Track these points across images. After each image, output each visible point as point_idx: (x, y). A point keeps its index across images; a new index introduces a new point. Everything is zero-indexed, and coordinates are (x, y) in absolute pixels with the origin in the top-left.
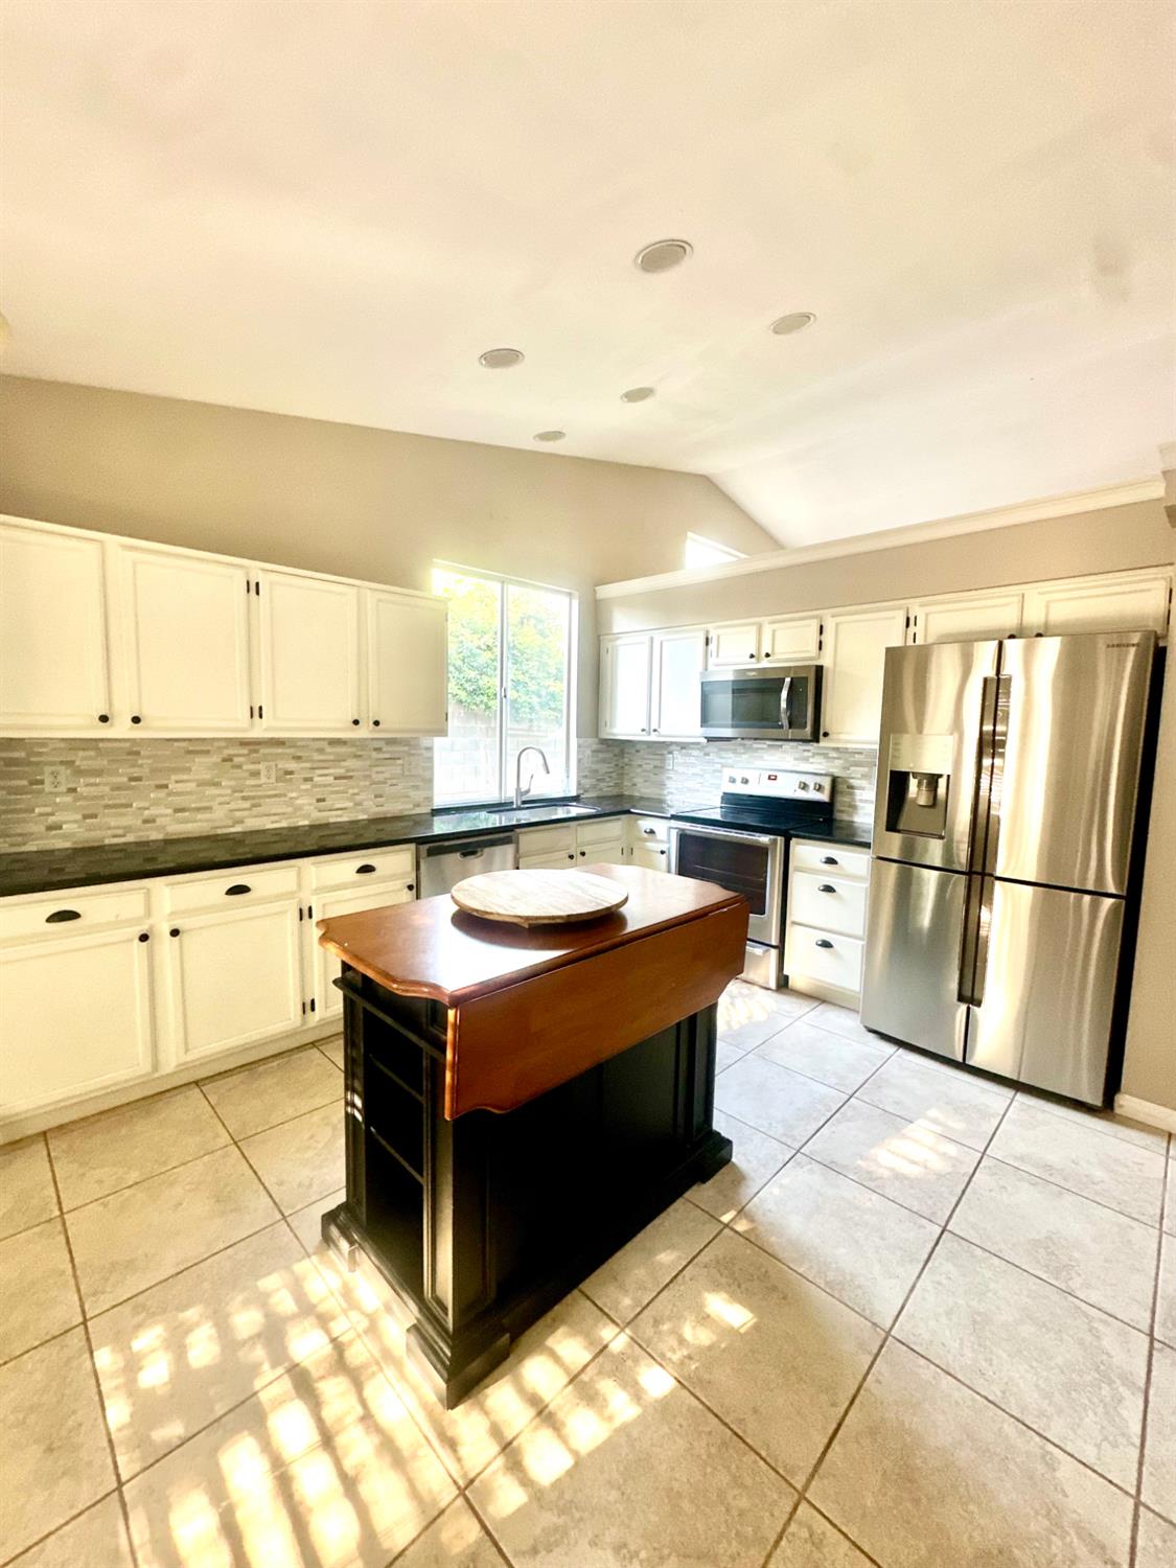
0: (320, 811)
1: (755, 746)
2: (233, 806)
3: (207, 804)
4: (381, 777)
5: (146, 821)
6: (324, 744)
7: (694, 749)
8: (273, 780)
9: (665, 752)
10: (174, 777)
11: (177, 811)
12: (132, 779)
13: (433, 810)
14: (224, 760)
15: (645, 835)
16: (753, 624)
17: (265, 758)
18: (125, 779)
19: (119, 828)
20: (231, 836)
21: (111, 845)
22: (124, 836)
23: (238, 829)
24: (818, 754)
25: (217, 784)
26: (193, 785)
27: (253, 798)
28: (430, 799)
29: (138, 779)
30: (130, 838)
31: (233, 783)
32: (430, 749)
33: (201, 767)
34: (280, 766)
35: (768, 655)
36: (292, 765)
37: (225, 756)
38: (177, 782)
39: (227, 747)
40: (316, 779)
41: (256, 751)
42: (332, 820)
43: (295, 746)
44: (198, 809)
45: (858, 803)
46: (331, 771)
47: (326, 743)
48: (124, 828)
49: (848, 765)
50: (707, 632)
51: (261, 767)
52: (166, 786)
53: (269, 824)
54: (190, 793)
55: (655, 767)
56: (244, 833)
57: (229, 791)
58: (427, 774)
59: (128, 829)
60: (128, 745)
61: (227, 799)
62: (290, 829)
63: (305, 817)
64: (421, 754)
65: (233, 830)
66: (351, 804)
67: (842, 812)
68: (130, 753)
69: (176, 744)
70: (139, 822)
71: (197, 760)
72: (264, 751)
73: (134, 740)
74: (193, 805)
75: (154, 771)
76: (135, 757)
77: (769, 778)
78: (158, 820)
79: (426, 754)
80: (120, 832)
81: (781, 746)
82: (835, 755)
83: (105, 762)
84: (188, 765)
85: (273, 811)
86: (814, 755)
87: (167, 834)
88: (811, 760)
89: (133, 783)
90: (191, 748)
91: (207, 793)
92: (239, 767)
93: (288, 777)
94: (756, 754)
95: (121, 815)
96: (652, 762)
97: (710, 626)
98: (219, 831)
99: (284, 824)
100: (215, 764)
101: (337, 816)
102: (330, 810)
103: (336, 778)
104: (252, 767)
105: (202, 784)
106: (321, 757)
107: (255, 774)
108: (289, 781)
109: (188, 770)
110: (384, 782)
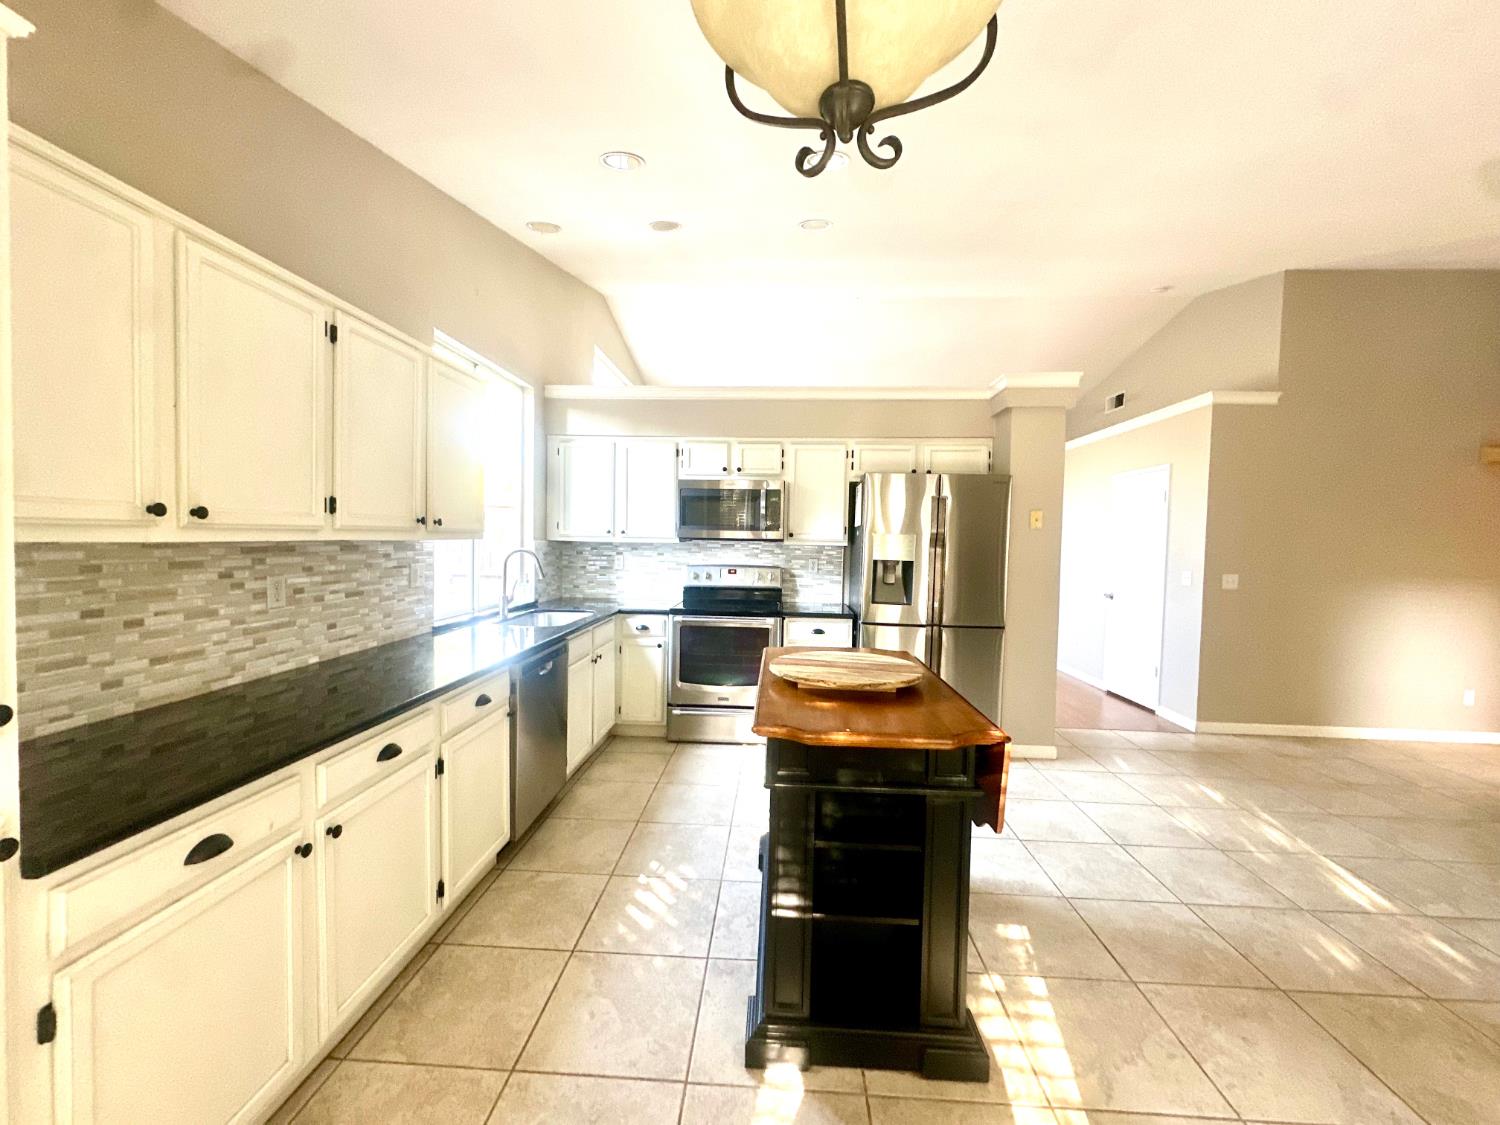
0: (330, 641)
1: (709, 545)
2: (233, 645)
3: (197, 647)
4: (390, 591)
5: (106, 686)
7: (645, 549)
8: (283, 602)
9: (614, 553)
10: (153, 607)
11: (155, 661)
12: (86, 615)
13: (434, 628)
14: (222, 576)
15: (637, 632)
16: (725, 442)
17: (272, 571)
18: (75, 616)
19: (62, 703)
20: (229, 693)
21: (46, 737)
22: (70, 716)
23: (237, 680)
24: (766, 551)
25: (212, 614)
26: (180, 617)
27: (256, 630)
28: (430, 616)
29: (100, 613)
30: (81, 719)
31: (231, 610)
32: (430, 554)
33: (192, 588)
34: (289, 581)
35: (739, 470)
36: (302, 580)
37: (222, 570)
38: (156, 614)
39: (224, 557)
40: (327, 598)
41: (262, 561)
42: (342, 653)
43: (304, 554)
44: (186, 656)
45: (799, 588)
46: (342, 586)
47: (337, 548)
48: (70, 702)
49: (789, 558)
50: (677, 445)
51: (269, 583)
52: (140, 623)
53: (273, 667)
54: (174, 631)
55: (601, 568)
56: (244, 685)
57: (227, 623)
58: (427, 585)
59: (75, 703)
60: (80, 555)
61: (224, 635)
62: (299, 670)
63: (315, 651)
64: (424, 561)
65: (231, 682)
66: (362, 629)
67: (787, 595)
68: (85, 569)
69: (157, 553)
70: (97, 688)
71: (185, 578)
72: (270, 560)
73: (93, 546)
74: (178, 650)
75: (124, 598)
76: (90, 576)
77: (730, 572)
78: (127, 680)
79: (428, 559)
80: (64, 710)
81: (733, 545)
82: (779, 552)
83: (41, 588)
84: (171, 586)
85: (280, 648)
86: (762, 551)
87: (142, 702)
88: (760, 556)
89: (89, 621)
90: (177, 560)
91: (199, 628)
92: (240, 586)
93: (298, 596)
94: (709, 552)
95: (68, 680)
96: (597, 563)
97: (677, 440)
98: (216, 687)
99: (291, 665)
100: (210, 583)
101: (347, 646)
102: (340, 639)
103: (348, 595)
104: (256, 585)
105: (191, 614)
106: (333, 568)
107: (260, 595)
108: (300, 601)
109: (171, 594)
110: (392, 598)
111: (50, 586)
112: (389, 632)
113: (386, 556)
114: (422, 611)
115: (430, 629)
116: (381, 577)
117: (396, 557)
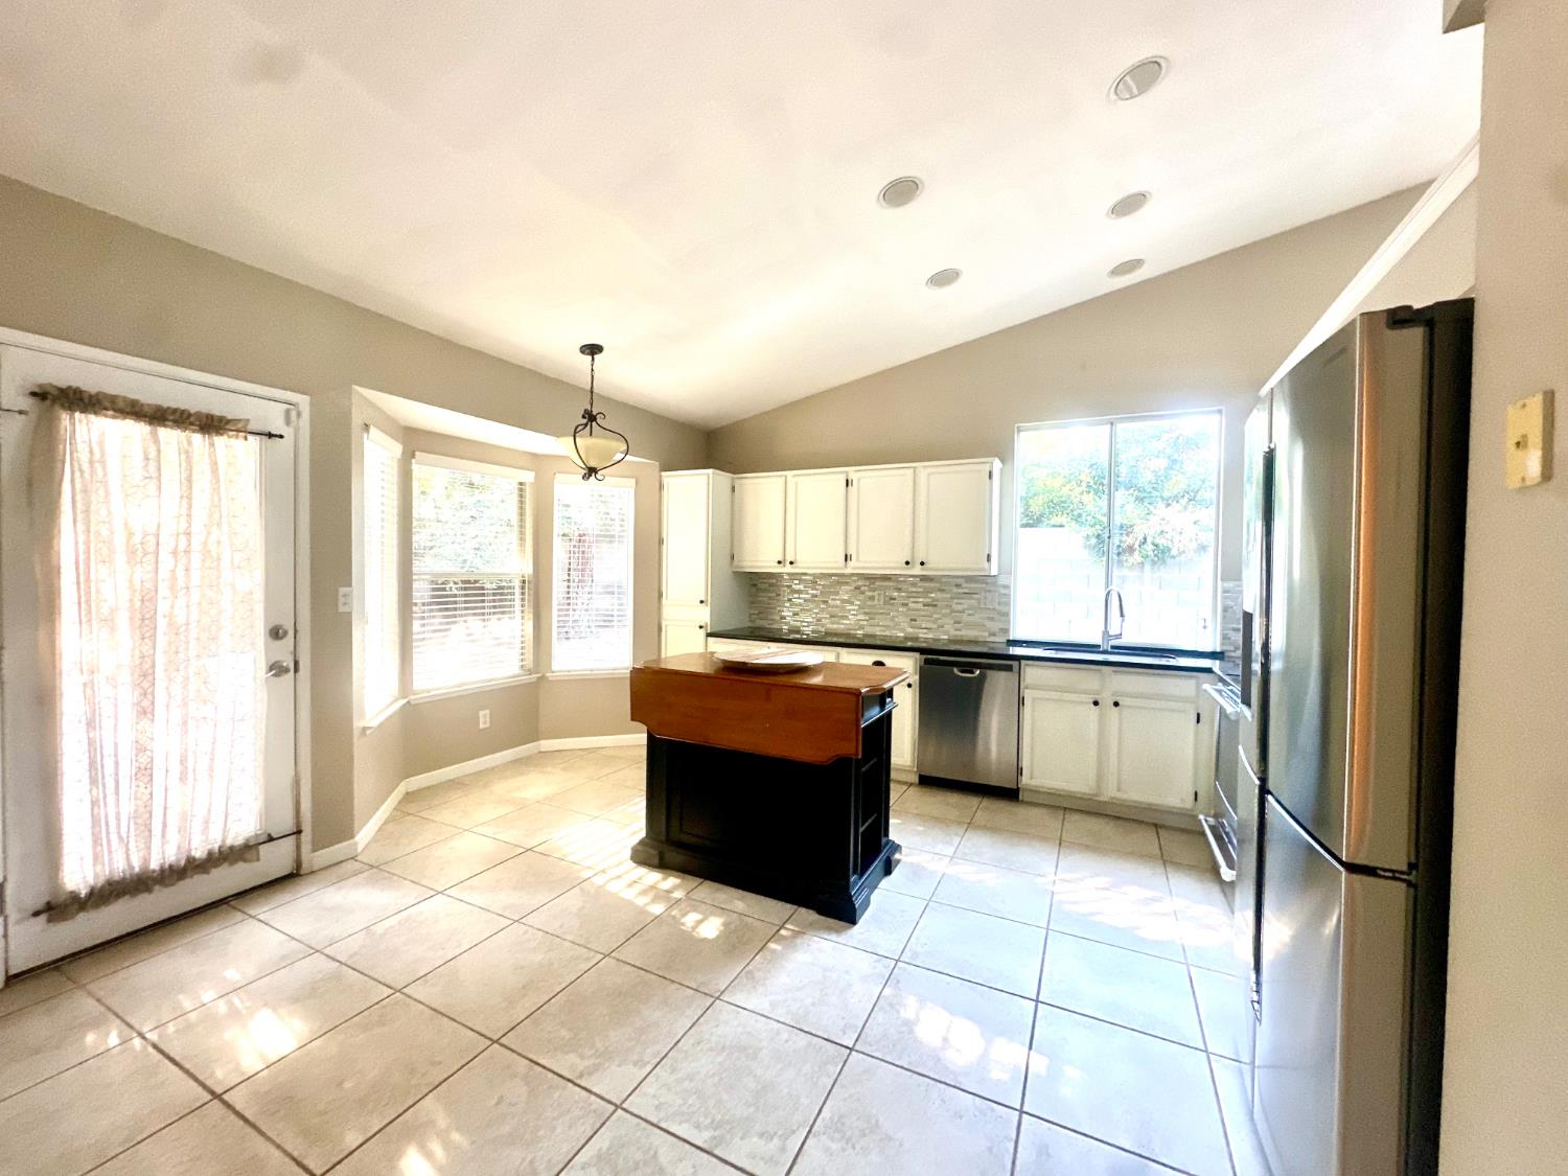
0: (912, 628)
2: (860, 617)
4: (960, 607)
8: (882, 603)
10: (831, 597)
11: (832, 616)
13: (1009, 641)
14: (856, 588)
17: (879, 588)
18: (810, 596)
25: (852, 603)
26: (840, 602)
27: (871, 613)
28: (1006, 631)
31: (860, 603)
33: (844, 591)
34: (887, 594)
36: (895, 594)
37: (857, 585)
38: (832, 600)
39: (857, 580)
40: (911, 605)
41: (873, 583)
42: (920, 636)
43: (899, 581)
46: (921, 600)
47: (919, 580)
51: (876, 594)
52: (827, 602)
53: (879, 632)
54: (838, 607)
57: (857, 608)
58: (1003, 609)
61: (856, 612)
63: (902, 631)
64: (998, 592)
66: (935, 626)
71: (842, 587)
72: (878, 584)
75: (822, 592)
76: (814, 584)
79: (1005, 591)
83: (802, 587)
84: (838, 590)
85: (882, 624)
89: (813, 598)
90: (840, 581)
91: (846, 607)
92: (863, 593)
93: (892, 602)
99: (888, 633)
100: (851, 590)
101: (924, 633)
102: (919, 628)
103: (924, 605)
104: (870, 594)
105: (843, 601)
106: (914, 590)
107: (872, 598)
108: (893, 604)
109: (837, 593)
110: (963, 612)
111: (805, 587)
112: (958, 633)
113: (958, 586)
114: (994, 626)
115: (1004, 640)
116: (952, 598)
117: (967, 587)
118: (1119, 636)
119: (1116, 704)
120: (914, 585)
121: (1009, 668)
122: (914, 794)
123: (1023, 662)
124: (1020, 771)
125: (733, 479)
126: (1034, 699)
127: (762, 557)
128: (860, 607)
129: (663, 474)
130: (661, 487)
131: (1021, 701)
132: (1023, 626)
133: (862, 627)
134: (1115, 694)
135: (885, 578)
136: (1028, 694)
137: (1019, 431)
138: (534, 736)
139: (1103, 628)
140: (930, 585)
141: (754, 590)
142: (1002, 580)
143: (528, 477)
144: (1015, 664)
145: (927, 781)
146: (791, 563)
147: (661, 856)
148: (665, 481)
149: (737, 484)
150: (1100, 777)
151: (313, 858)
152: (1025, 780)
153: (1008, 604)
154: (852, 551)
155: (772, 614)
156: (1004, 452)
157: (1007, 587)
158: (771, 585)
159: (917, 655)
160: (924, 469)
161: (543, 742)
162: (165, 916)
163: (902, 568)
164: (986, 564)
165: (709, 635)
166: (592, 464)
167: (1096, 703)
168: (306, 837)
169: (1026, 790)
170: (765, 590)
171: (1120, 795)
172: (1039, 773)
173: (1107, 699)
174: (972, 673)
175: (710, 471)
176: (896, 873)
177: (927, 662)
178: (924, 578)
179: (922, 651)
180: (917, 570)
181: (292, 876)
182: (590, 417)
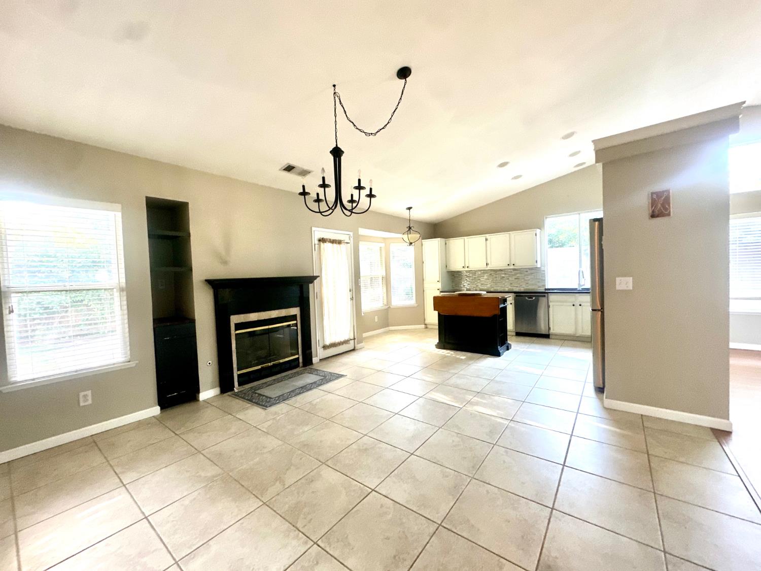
4: (528, 279)
6: (512, 270)
17: (498, 274)
25: (488, 279)
28: (544, 286)
36: (504, 275)
40: (510, 279)
46: (513, 277)
51: (497, 276)
58: (543, 278)
63: (507, 288)
72: (498, 272)
79: (544, 272)
92: (493, 276)
103: (515, 279)
105: (486, 279)
107: (496, 277)
108: (504, 279)
109: (484, 277)
110: (529, 280)
111: (472, 275)
112: (528, 287)
113: (527, 271)
114: (540, 284)
115: (544, 288)
116: (525, 276)
117: (529, 272)
118: (584, 285)
119: (580, 305)
120: (511, 272)
121: (545, 296)
122: (514, 338)
123: (549, 294)
124: (549, 329)
125: (446, 241)
126: (553, 306)
127: (457, 266)
128: (492, 281)
129: (423, 241)
130: (422, 245)
131: (549, 307)
132: (550, 284)
133: (493, 287)
134: (580, 302)
135: (501, 270)
136: (551, 304)
137: (546, 218)
138: (388, 326)
139: (578, 282)
140: (516, 272)
141: (453, 277)
142: (543, 268)
143: (383, 245)
144: (546, 295)
145: (518, 334)
146: (468, 267)
147: (444, 346)
148: (423, 243)
149: (447, 242)
150: (576, 329)
151: (358, 346)
152: (552, 331)
153: (545, 277)
154: (489, 262)
155: (461, 285)
156: (540, 226)
157: (544, 271)
158: (459, 275)
159: (513, 294)
160: (513, 233)
161: (390, 327)
162: (338, 353)
163: (506, 267)
164: (536, 264)
165: (441, 292)
166: (411, 241)
167: (574, 305)
168: (356, 340)
169: (552, 335)
170: (457, 277)
171: (583, 334)
172: (555, 329)
173: (577, 304)
174: (532, 298)
175: (439, 239)
176: (510, 350)
177: (517, 296)
178: (514, 270)
179: (515, 293)
180: (512, 267)
181: (354, 350)
182: (410, 228)
